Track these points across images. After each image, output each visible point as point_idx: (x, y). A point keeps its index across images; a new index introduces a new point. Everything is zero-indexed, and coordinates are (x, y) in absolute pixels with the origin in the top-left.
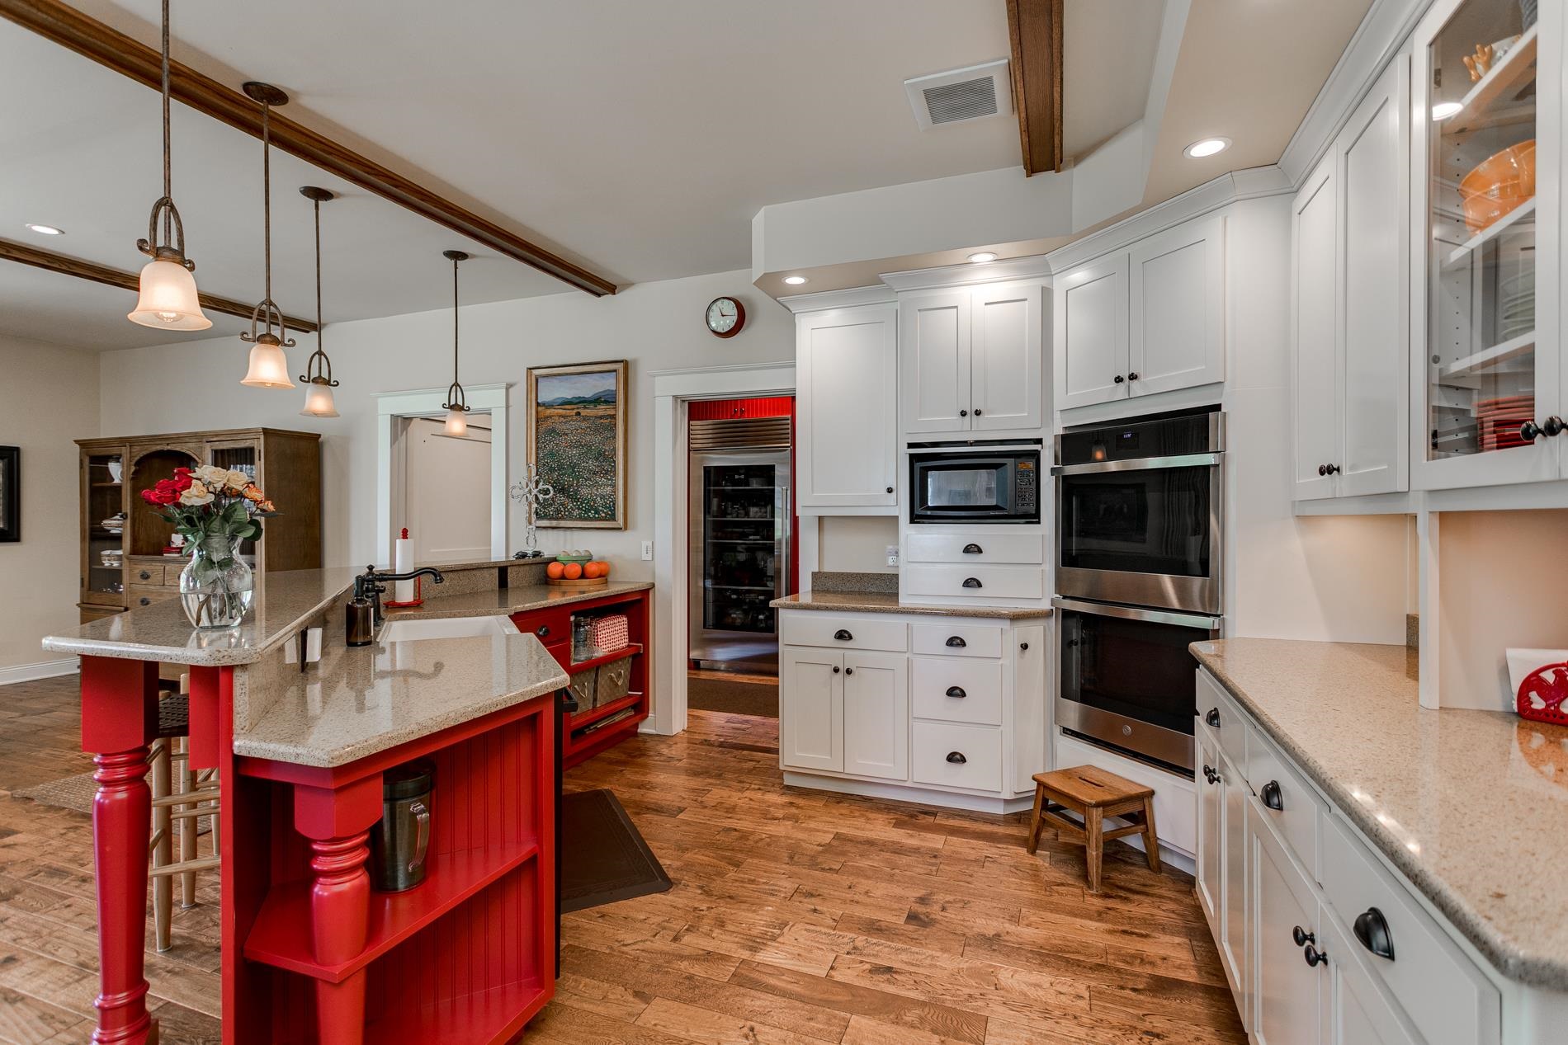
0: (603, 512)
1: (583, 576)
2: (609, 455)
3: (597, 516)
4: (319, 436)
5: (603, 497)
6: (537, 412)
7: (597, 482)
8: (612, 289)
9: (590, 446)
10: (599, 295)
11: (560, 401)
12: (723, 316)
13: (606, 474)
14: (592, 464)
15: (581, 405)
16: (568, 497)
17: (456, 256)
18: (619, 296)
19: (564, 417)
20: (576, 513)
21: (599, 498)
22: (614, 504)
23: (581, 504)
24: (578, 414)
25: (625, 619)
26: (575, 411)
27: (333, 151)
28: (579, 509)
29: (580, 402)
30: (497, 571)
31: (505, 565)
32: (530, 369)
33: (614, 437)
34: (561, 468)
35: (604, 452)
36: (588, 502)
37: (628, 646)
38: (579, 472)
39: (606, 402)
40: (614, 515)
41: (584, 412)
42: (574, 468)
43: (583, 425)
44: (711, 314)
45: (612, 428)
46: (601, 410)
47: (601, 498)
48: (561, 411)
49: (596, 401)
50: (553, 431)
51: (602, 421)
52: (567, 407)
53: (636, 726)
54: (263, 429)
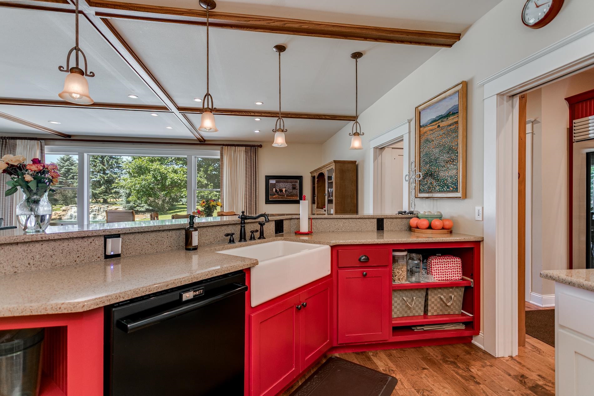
0: (452, 187)
1: (430, 227)
2: (455, 149)
3: (448, 189)
4: (356, 161)
5: (451, 177)
6: (420, 131)
7: (448, 168)
8: (458, 37)
9: (445, 145)
10: (450, 46)
11: (430, 121)
12: (537, 7)
13: (453, 161)
14: (445, 157)
15: (440, 121)
16: (434, 179)
17: (357, 55)
18: (463, 39)
19: (432, 130)
20: (437, 188)
21: (449, 178)
22: (457, 181)
23: (440, 183)
24: (439, 126)
25: (460, 260)
26: (437, 125)
27: (260, 20)
28: (439, 186)
29: (440, 119)
30: (376, 220)
31: (383, 217)
32: (417, 108)
33: (457, 136)
34: (431, 162)
35: (452, 147)
36: (443, 181)
37: (463, 279)
38: (439, 162)
39: (454, 114)
40: (457, 188)
41: (442, 124)
42: (436, 160)
43: (441, 133)
44: (527, 11)
45: (456, 131)
46: (451, 120)
47: (450, 178)
48: (430, 127)
49: (448, 115)
50: (427, 140)
51: (451, 127)
52: (434, 124)
53: (471, 338)
54: (334, 161)
